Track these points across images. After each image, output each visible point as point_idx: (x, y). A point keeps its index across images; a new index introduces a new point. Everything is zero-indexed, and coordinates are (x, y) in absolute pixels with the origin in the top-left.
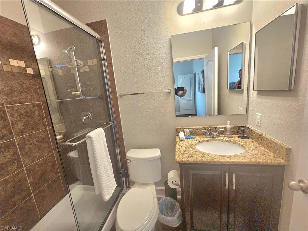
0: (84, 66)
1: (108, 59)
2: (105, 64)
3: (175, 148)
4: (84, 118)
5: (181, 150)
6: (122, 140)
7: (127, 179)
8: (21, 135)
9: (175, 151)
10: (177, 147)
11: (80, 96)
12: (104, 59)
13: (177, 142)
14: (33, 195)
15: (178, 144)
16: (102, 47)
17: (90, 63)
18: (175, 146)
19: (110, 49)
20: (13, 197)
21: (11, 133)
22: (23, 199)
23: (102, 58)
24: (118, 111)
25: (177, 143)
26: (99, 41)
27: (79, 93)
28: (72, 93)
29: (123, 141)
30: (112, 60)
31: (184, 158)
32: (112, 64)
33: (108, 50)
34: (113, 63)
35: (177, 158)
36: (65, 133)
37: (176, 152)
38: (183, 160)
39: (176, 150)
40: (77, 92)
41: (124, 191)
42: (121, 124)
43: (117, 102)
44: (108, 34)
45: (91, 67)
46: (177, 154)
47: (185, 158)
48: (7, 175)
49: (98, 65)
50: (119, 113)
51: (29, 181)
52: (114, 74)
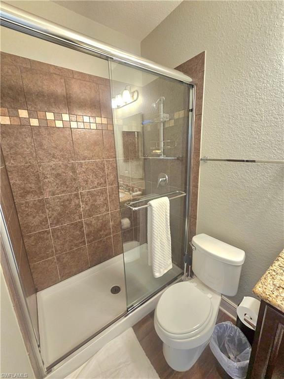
0: (170, 120)
1: (197, 109)
2: (192, 116)
3: (268, 268)
4: (161, 180)
5: (279, 277)
6: (195, 217)
7: (190, 266)
8: (111, 185)
9: (265, 273)
10: (274, 268)
11: (161, 155)
12: (192, 110)
13: (279, 258)
14: (112, 236)
15: (279, 263)
16: (193, 93)
17: (176, 116)
18: (271, 264)
19: (202, 94)
20: (101, 231)
21: (105, 182)
22: (106, 235)
23: (190, 108)
24: (197, 179)
25: (278, 260)
26: (191, 86)
27: (160, 151)
28: (154, 151)
29: (196, 219)
30: (202, 110)
31: (274, 296)
32: (201, 116)
33: (199, 97)
34: (203, 113)
35: (258, 287)
36: (144, 190)
37: (265, 275)
38: (268, 298)
39: (267, 272)
40: (157, 151)
41: (183, 277)
42: (197, 197)
43: (199, 167)
44: (204, 73)
45: (176, 121)
46: (263, 280)
47: (277, 296)
48: (99, 214)
49: (184, 117)
50: (198, 183)
51: (111, 224)
52: (201, 130)
